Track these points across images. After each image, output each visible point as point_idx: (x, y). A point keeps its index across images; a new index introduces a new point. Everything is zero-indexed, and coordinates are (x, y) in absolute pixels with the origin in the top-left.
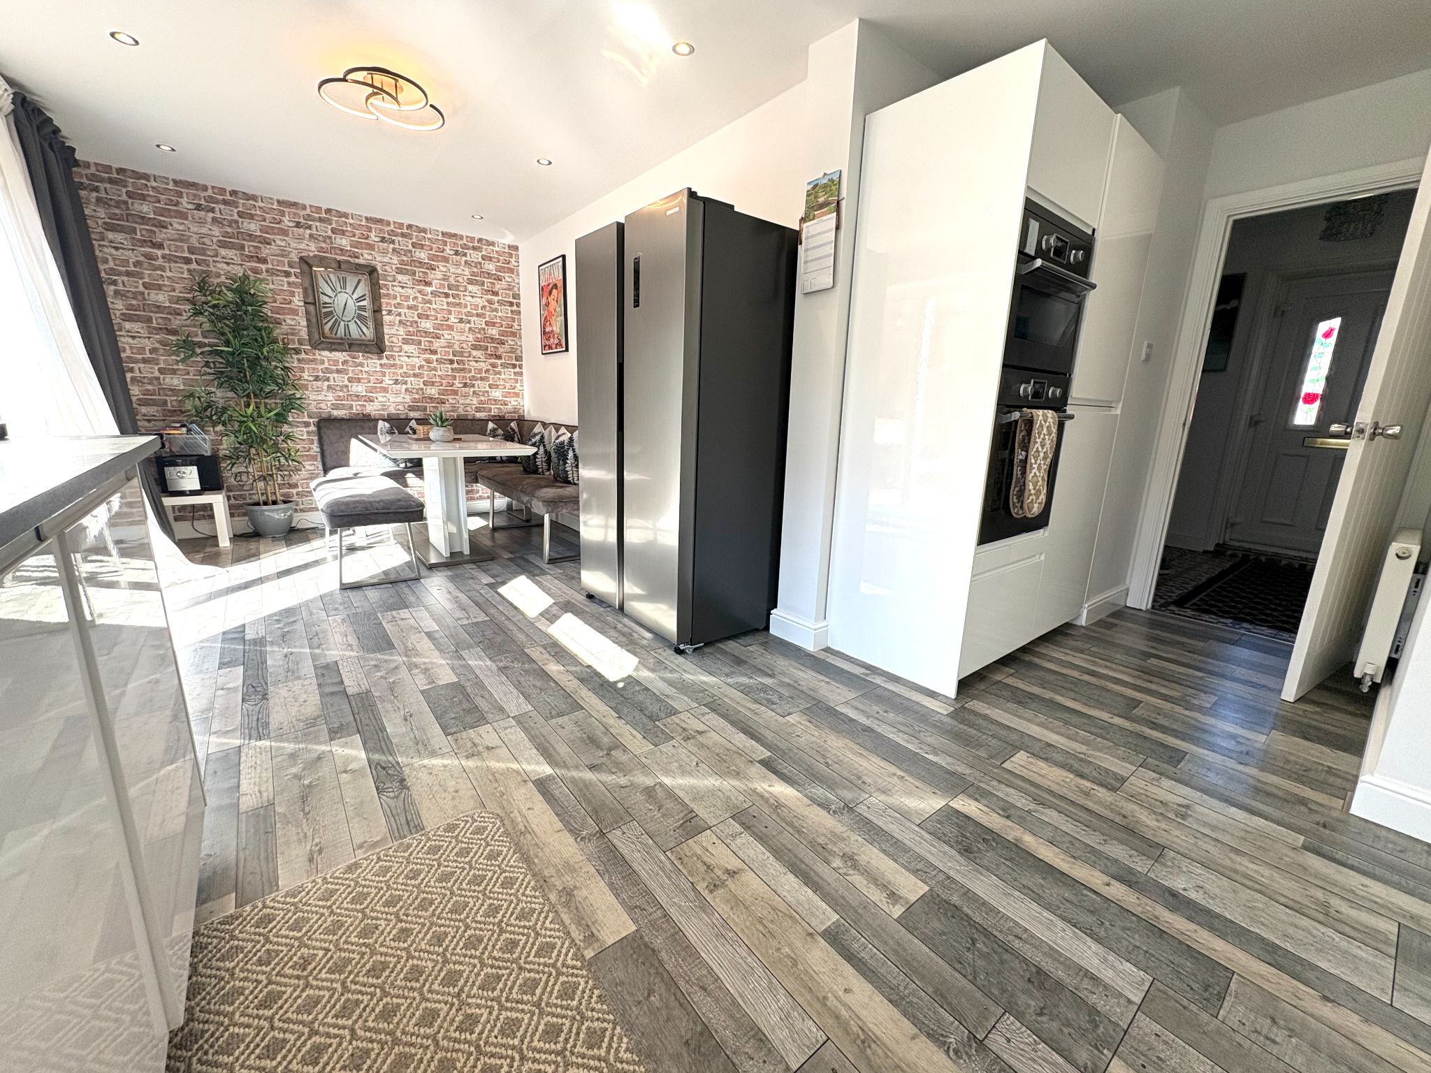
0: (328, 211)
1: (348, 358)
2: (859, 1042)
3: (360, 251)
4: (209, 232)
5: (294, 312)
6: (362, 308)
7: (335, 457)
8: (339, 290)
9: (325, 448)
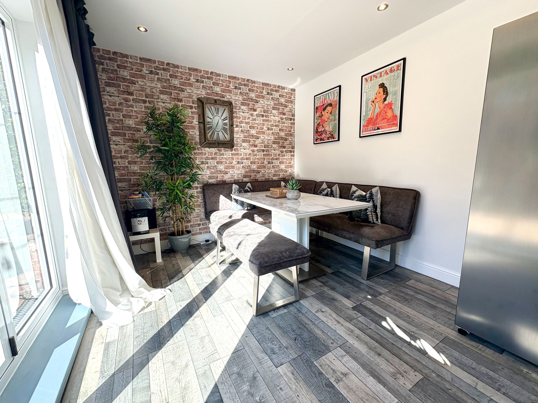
0: (212, 73)
1: (217, 151)
3: (225, 94)
4: (155, 86)
5: (193, 128)
6: (225, 124)
7: (211, 205)
8: (215, 115)
9: (207, 200)
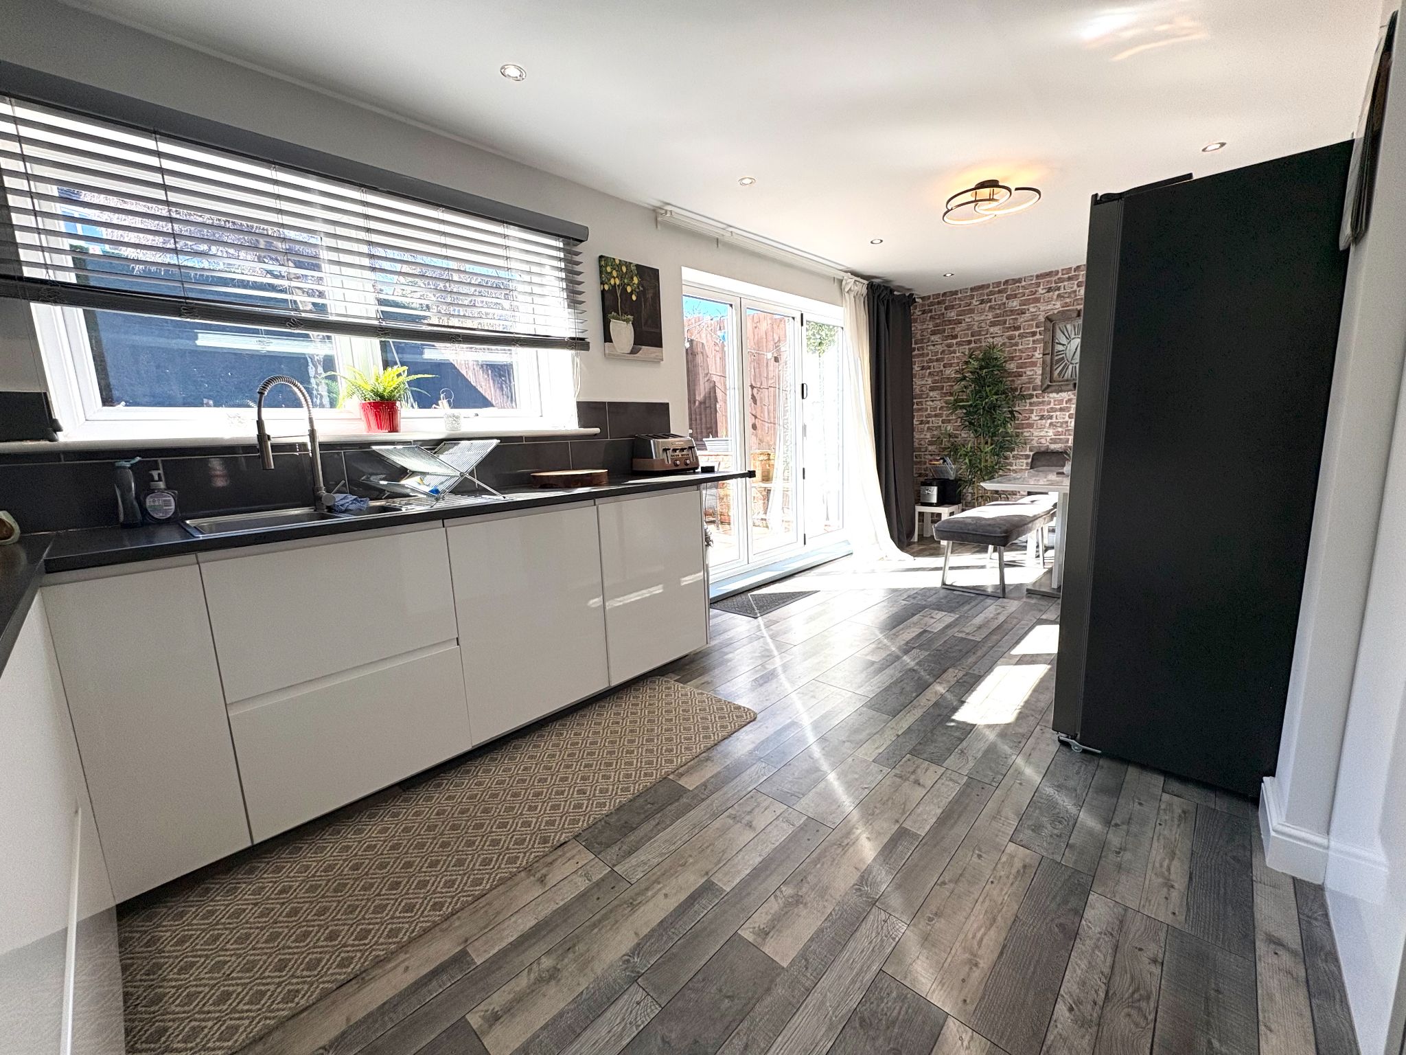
1: (1072, 397)
2: (631, 901)
4: (985, 318)
5: (1034, 364)
